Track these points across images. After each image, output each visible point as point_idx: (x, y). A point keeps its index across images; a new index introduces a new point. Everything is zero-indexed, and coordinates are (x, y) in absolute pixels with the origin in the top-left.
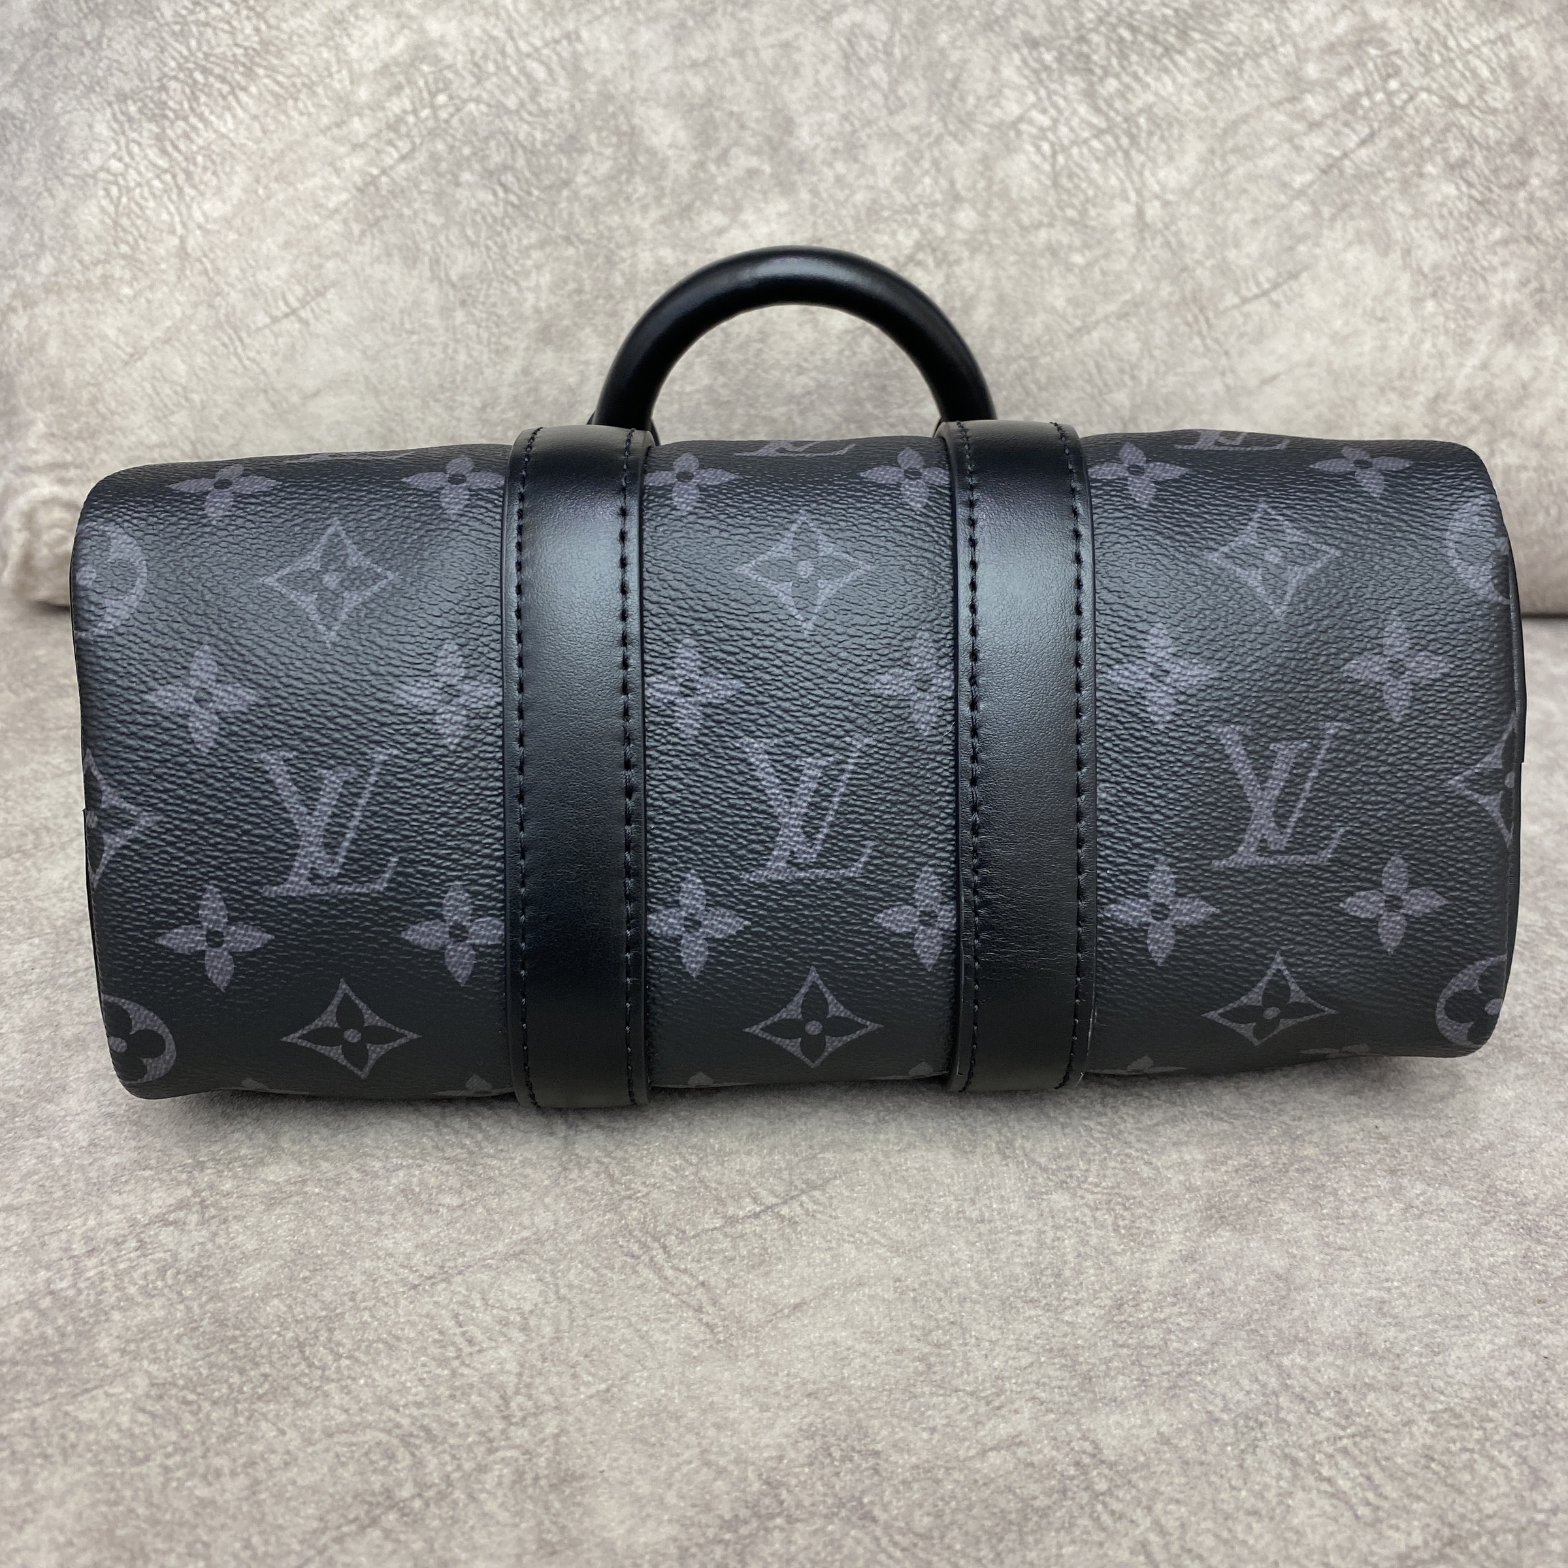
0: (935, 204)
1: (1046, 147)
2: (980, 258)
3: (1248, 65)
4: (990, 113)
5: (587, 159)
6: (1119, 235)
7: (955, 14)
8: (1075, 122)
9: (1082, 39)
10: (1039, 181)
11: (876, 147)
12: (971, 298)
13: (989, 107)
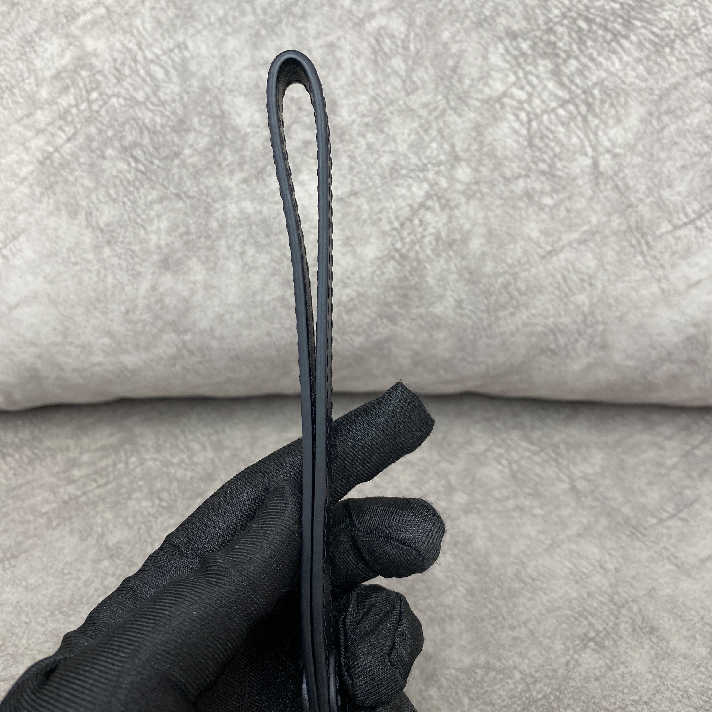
0: (440, 163)
1: (523, 116)
2: (474, 203)
3: (678, 45)
4: (481, 91)
5: (191, 137)
6: (580, 182)
7: (455, 16)
8: (545, 95)
9: (550, 31)
10: (518, 142)
11: (397, 120)
12: (468, 233)
13: (480, 87)
